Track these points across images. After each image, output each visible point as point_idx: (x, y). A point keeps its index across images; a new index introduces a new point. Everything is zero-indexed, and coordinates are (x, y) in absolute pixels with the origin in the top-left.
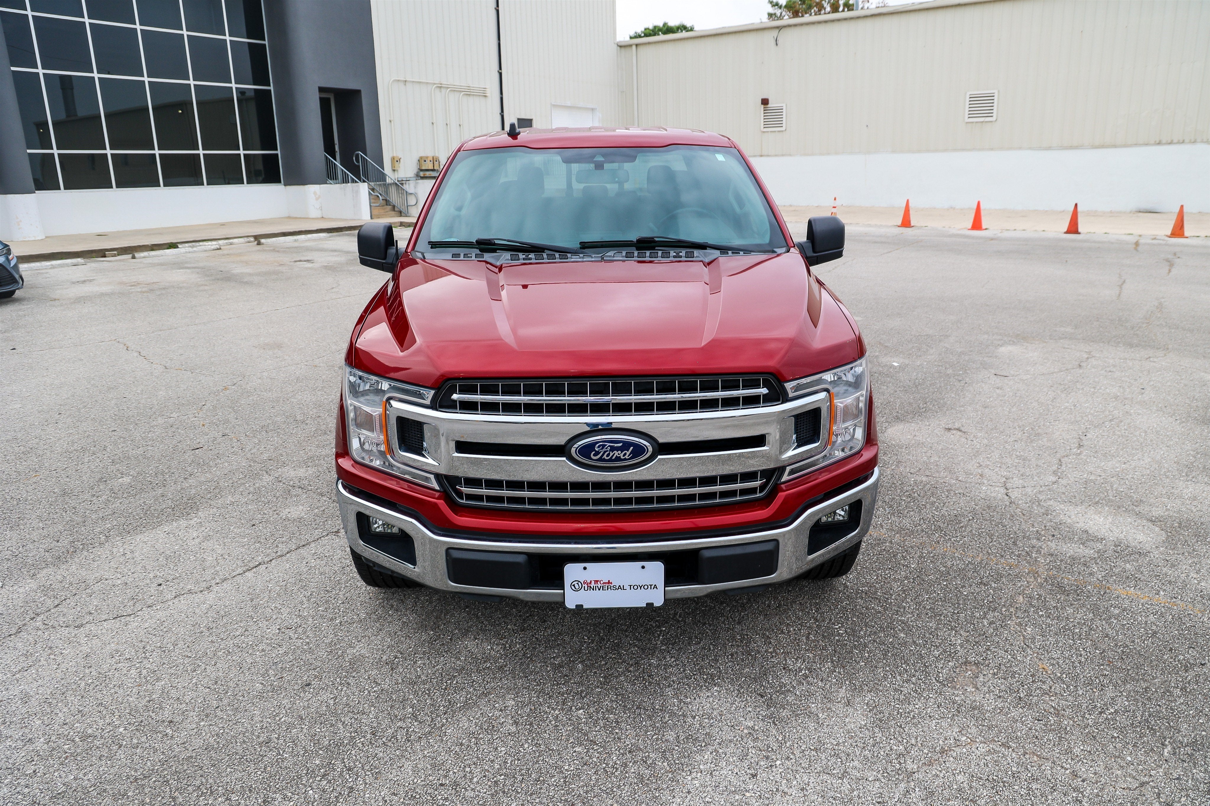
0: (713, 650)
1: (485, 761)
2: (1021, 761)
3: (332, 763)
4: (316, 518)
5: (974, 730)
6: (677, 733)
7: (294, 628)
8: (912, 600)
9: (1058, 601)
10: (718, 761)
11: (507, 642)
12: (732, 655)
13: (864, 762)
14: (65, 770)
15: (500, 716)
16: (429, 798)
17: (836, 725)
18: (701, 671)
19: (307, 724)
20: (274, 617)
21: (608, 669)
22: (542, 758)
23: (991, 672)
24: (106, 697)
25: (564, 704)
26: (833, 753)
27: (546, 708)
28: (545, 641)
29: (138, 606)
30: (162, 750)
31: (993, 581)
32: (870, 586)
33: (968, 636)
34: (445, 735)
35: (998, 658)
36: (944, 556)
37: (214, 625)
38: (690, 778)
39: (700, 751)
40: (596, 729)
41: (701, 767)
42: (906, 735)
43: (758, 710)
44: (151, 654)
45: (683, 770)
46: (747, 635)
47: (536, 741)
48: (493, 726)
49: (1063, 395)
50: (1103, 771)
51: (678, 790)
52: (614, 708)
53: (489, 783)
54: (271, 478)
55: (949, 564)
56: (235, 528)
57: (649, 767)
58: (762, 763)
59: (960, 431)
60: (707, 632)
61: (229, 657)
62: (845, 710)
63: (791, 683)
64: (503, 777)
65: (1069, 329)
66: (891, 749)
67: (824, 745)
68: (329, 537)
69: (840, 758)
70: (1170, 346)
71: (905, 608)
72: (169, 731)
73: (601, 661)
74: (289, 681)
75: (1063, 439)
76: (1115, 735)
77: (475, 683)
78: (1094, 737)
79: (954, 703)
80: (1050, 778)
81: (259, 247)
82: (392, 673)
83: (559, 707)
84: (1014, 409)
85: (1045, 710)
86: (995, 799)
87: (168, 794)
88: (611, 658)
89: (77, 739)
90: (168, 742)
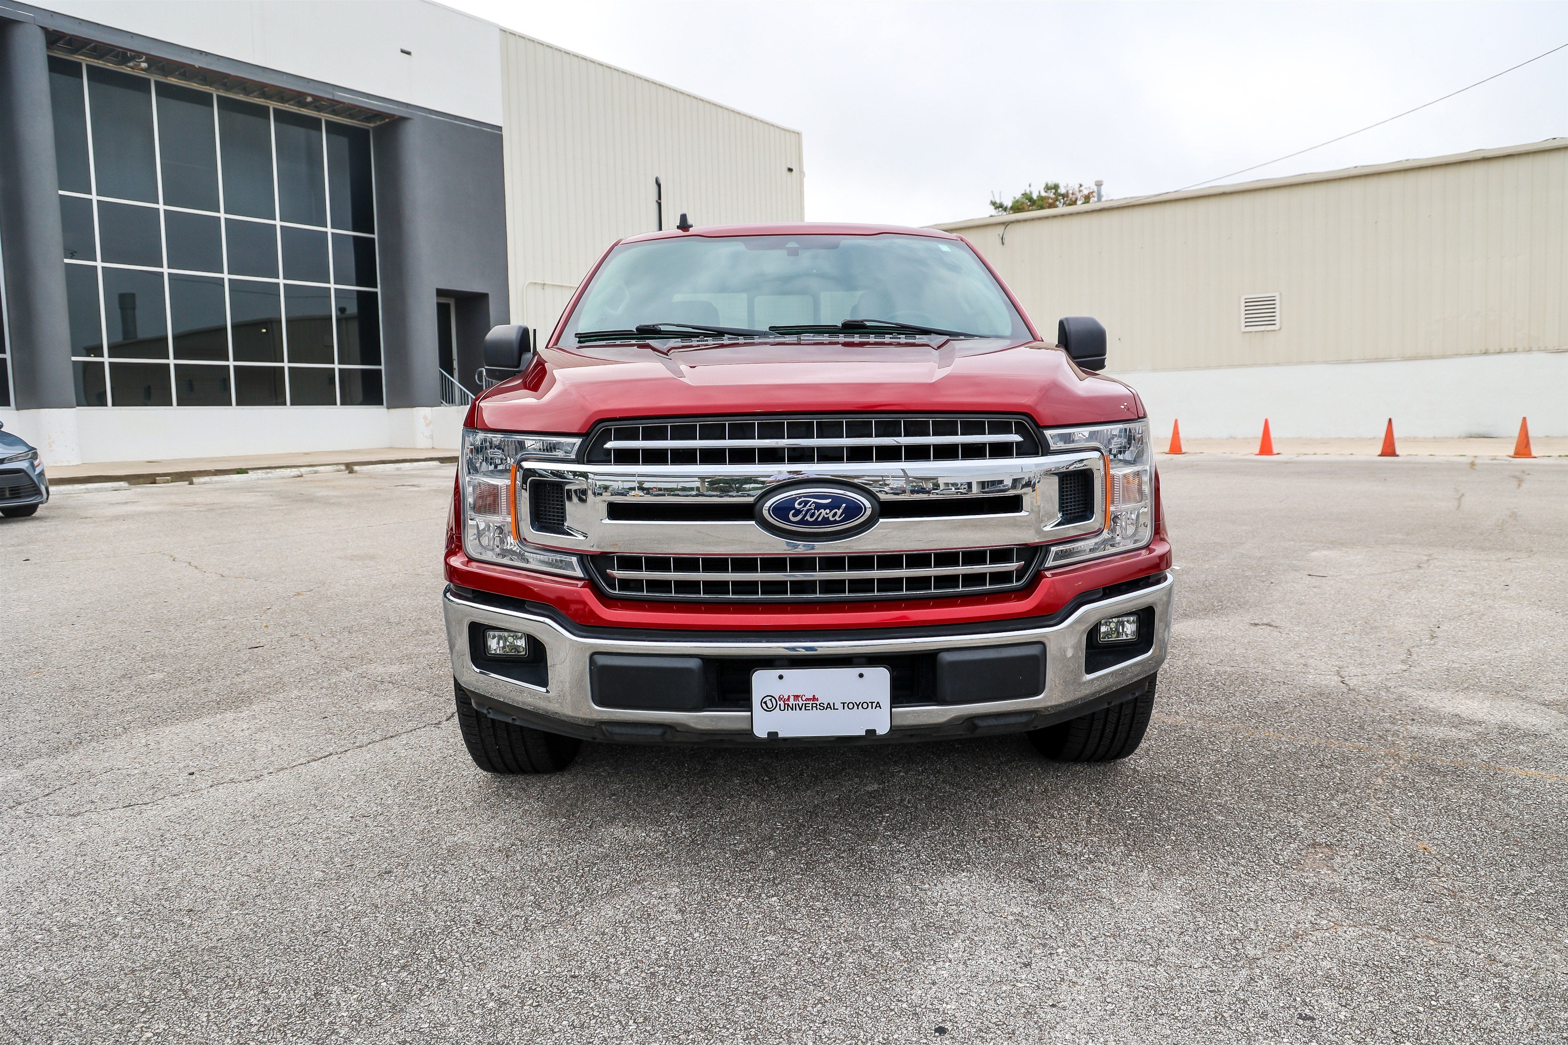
0: (957, 836)
1: (636, 951)
2: (1412, 945)
3: (417, 953)
4: (411, 711)
5: (1337, 914)
6: (913, 921)
7: (372, 816)
8: (1228, 783)
9: (1432, 782)
10: (974, 950)
11: (668, 829)
12: (985, 840)
13: (1185, 949)
14: (33, 961)
15: (658, 904)
16: (555, 990)
17: (1139, 910)
18: (942, 856)
19: (384, 912)
20: (346, 805)
21: (811, 855)
22: (719, 948)
23: (1351, 853)
24: (102, 885)
25: (749, 891)
26: (1138, 939)
27: (725, 896)
28: (722, 828)
29: (160, 795)
30: (174, 940)
31: (1338, 764)
32: (1169, 771)
33: (1312, 818)
34: (580, 924)
35: (1359, 839)
36: (1267, 741)
37: (262, 813)
38: (934, 968)
39: (948, 938)
40: (797, 917)
41: (950, 956)
42: (1241, 918)
43: (1026, 895)
44: (171, 841)
45: (924, 960)
46: (1004, 820)
47: (710, 930)
48: (649, 915)
49: (1402, 593)
50: (1532, 955)
51: (918, 981)
52: (821, 895)
53: (643, 975)
54: (352, 674)
55: (1275, 748)
56: (300, 720)
57: (874, 956)
58: (1037, 951)
59: (1270, 626)
60: (948, 818)
61: (280, 845)
62: (1149, 894)
63: (1070, 867)
64: (662, 968)
65: (1399, 536)
66: (1222, 934)
67: (1124, 931)
68: (427, 728)
69: (1149, 944)
70: (1535, 549)
71: (1220, 791)
72: (186, 920)
73: (801, 847)
74: (361, 869)
75: (1409, 631)
76: (1542, 917)
77: (623, 870)
78: (1513, 920)
79: (1304, 886)
80: (1456, 962)
81: (351, 475)
82: (507, 861)
83: (743, 895)
84: (1339, 605)
85: (1435, 892)
86: (1380, 986)
87: (177, 987)
88: (815, 844)
89: (55, 929)
90: (184, 932)
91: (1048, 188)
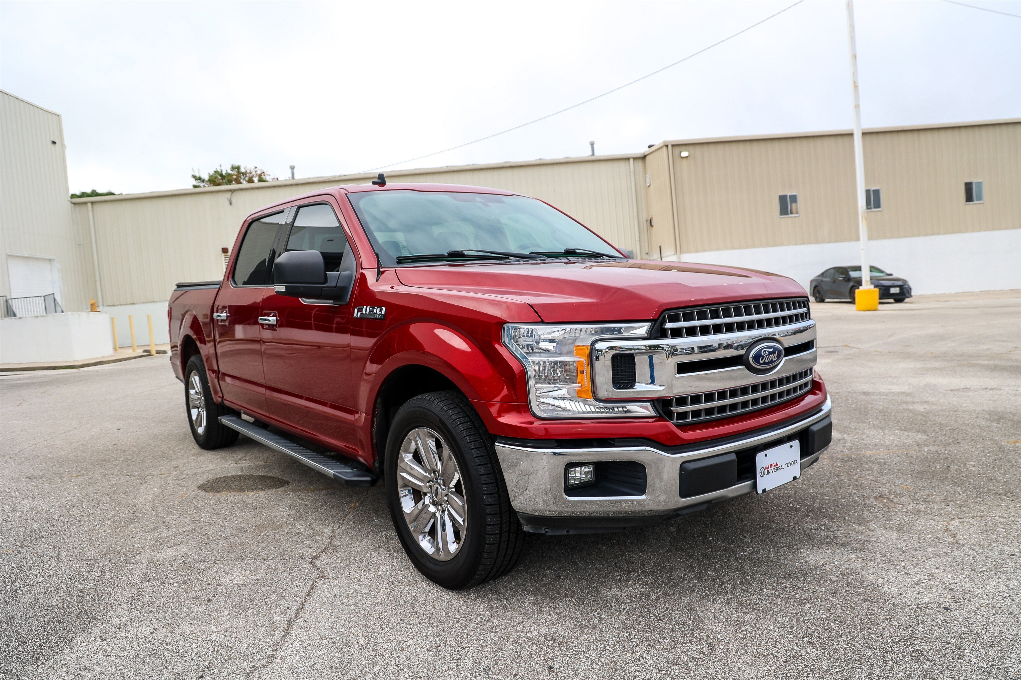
5: (937, 518)
35: (883, 491)
56: (189, 609)
68: (321, 582)
79: (908, 513)
91: (233, 168)
